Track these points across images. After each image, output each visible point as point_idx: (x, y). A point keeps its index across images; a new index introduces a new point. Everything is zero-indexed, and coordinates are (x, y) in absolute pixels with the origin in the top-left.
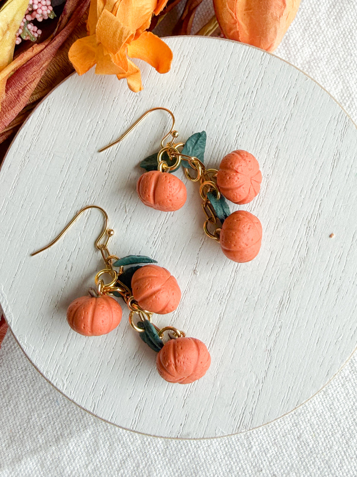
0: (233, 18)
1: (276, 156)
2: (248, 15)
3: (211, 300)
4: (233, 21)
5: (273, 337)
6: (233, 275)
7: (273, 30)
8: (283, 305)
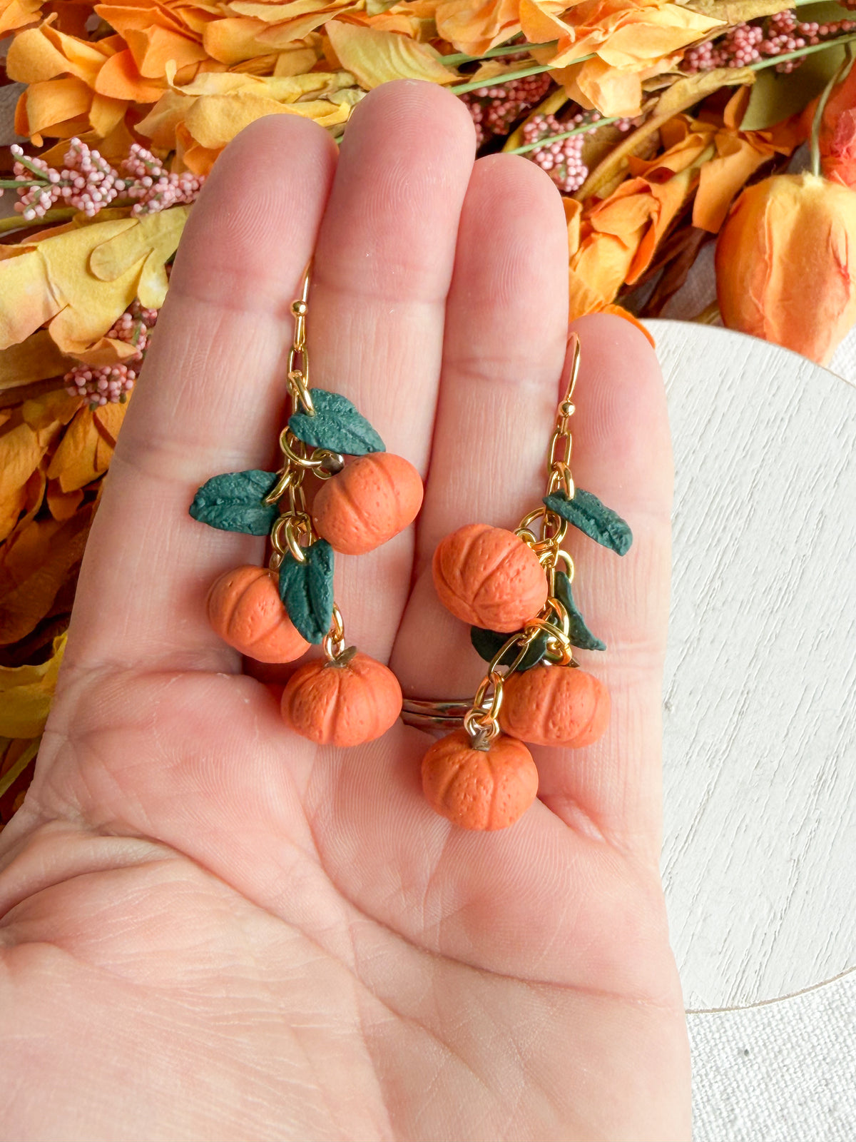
0: (758, 311)
2: (784, 307)
3: (694, 757)
4: (757, 316)
5: (804, 838)
7: (824, 334)
8: (825, 781)
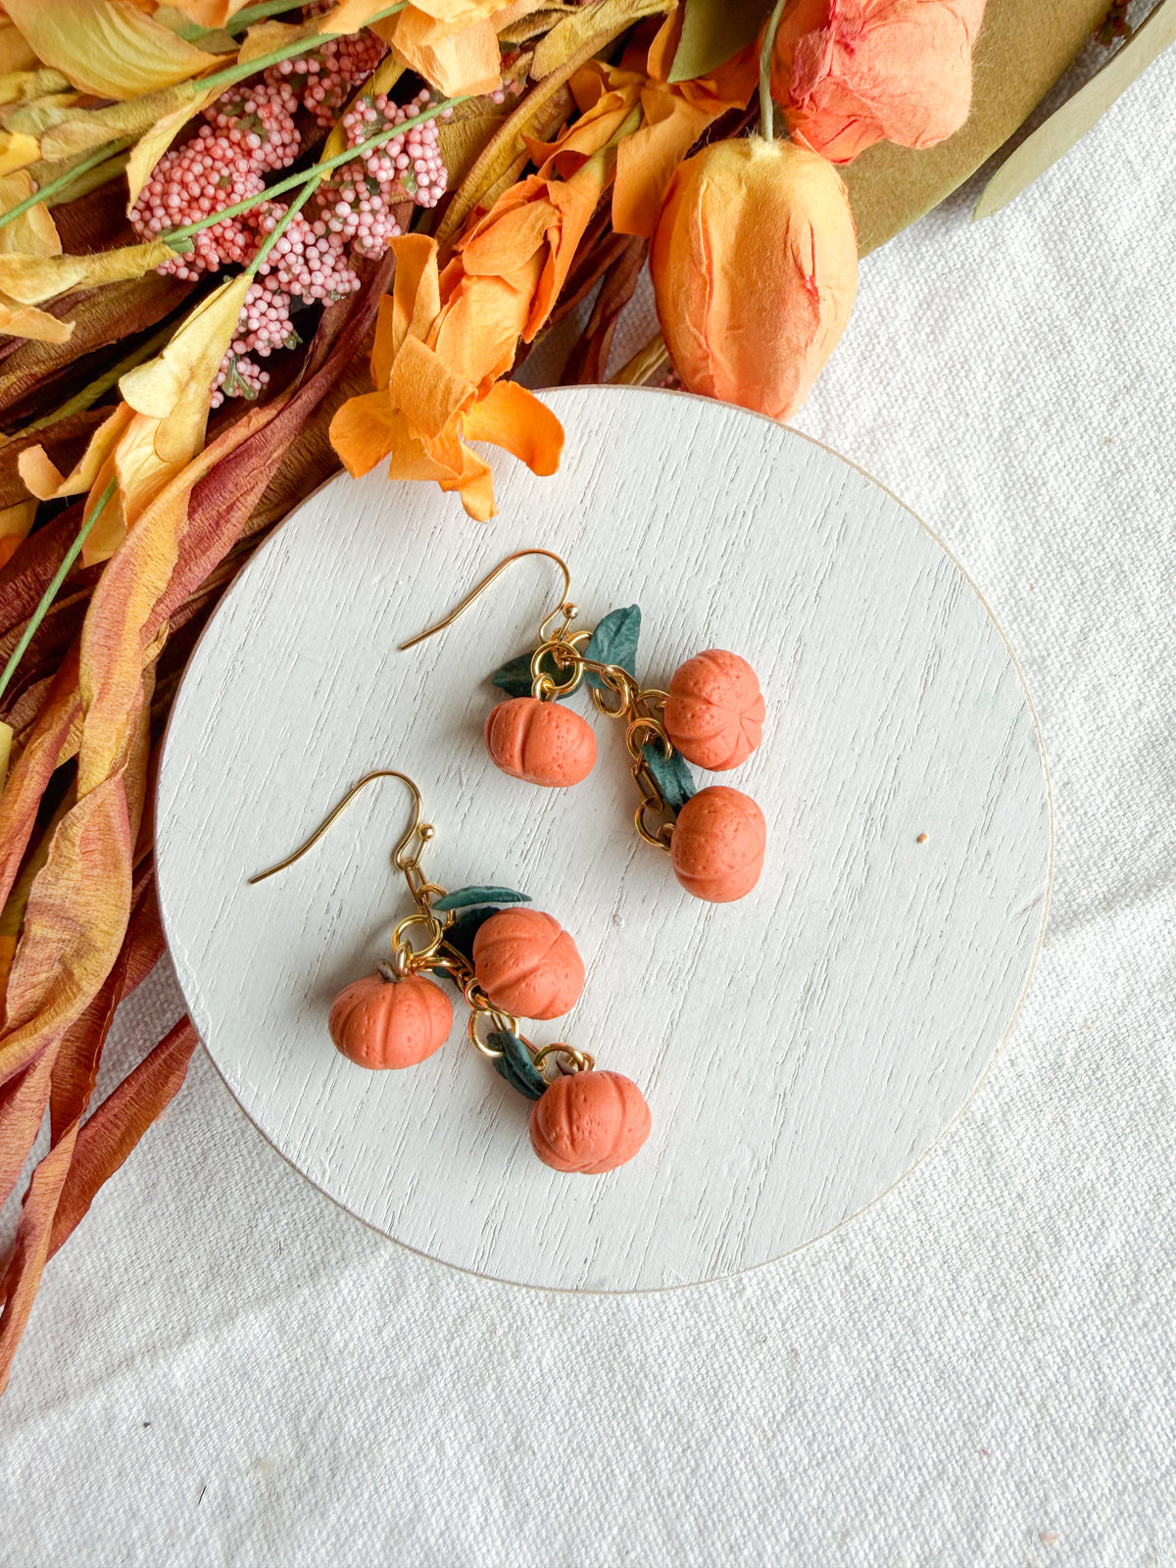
0: (700, 346)
1: (798, 658)
2: (735, 339)
3: (652, 982)
4: (700, 353)
5: (790, 1067)
6: (700, 927)
7: (791, 372)
8: (814, 993)
